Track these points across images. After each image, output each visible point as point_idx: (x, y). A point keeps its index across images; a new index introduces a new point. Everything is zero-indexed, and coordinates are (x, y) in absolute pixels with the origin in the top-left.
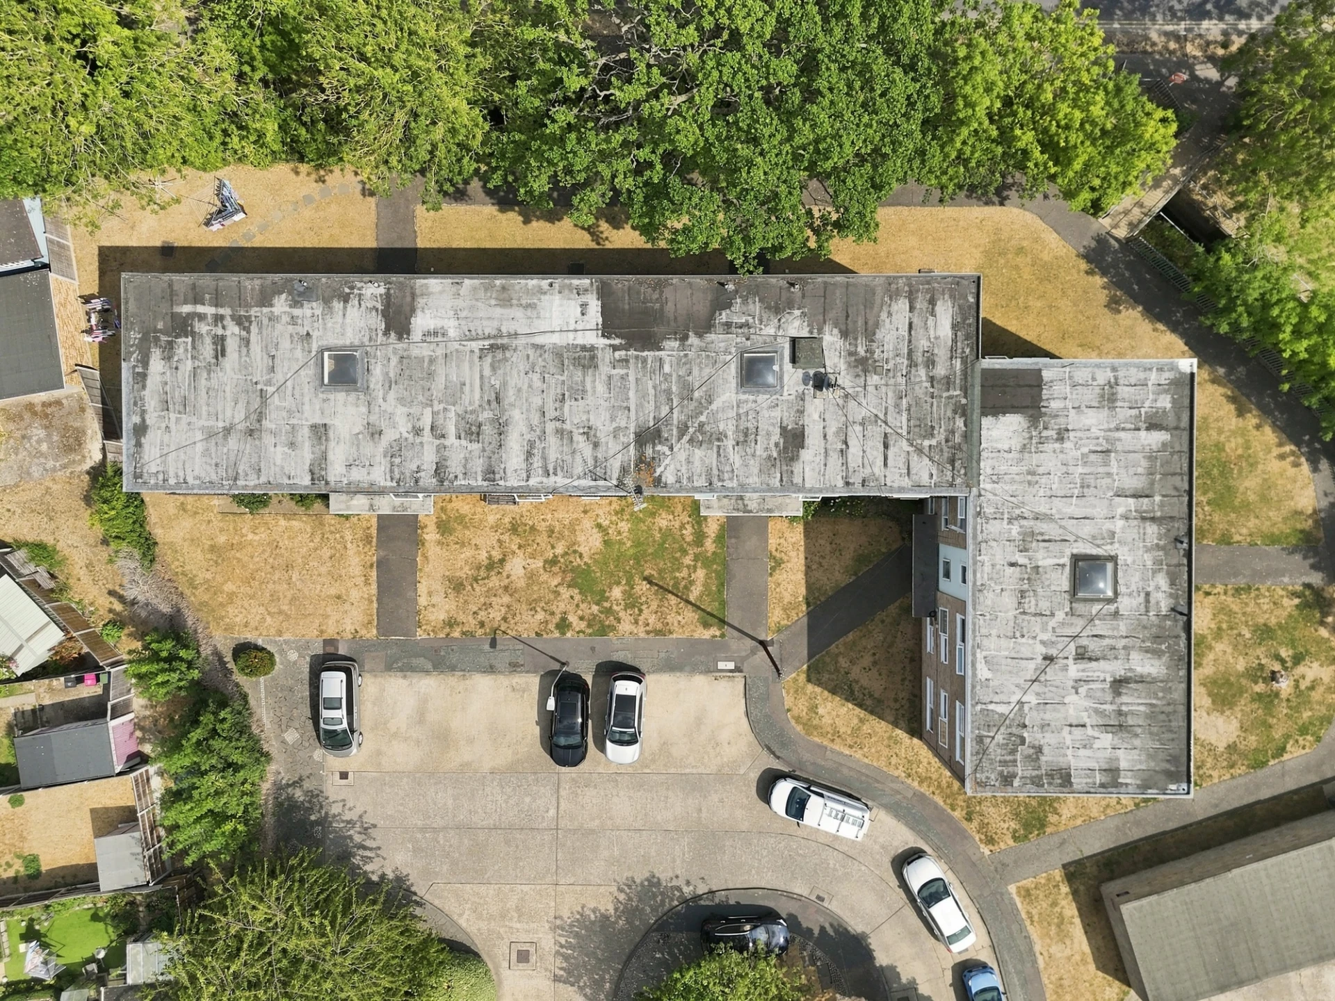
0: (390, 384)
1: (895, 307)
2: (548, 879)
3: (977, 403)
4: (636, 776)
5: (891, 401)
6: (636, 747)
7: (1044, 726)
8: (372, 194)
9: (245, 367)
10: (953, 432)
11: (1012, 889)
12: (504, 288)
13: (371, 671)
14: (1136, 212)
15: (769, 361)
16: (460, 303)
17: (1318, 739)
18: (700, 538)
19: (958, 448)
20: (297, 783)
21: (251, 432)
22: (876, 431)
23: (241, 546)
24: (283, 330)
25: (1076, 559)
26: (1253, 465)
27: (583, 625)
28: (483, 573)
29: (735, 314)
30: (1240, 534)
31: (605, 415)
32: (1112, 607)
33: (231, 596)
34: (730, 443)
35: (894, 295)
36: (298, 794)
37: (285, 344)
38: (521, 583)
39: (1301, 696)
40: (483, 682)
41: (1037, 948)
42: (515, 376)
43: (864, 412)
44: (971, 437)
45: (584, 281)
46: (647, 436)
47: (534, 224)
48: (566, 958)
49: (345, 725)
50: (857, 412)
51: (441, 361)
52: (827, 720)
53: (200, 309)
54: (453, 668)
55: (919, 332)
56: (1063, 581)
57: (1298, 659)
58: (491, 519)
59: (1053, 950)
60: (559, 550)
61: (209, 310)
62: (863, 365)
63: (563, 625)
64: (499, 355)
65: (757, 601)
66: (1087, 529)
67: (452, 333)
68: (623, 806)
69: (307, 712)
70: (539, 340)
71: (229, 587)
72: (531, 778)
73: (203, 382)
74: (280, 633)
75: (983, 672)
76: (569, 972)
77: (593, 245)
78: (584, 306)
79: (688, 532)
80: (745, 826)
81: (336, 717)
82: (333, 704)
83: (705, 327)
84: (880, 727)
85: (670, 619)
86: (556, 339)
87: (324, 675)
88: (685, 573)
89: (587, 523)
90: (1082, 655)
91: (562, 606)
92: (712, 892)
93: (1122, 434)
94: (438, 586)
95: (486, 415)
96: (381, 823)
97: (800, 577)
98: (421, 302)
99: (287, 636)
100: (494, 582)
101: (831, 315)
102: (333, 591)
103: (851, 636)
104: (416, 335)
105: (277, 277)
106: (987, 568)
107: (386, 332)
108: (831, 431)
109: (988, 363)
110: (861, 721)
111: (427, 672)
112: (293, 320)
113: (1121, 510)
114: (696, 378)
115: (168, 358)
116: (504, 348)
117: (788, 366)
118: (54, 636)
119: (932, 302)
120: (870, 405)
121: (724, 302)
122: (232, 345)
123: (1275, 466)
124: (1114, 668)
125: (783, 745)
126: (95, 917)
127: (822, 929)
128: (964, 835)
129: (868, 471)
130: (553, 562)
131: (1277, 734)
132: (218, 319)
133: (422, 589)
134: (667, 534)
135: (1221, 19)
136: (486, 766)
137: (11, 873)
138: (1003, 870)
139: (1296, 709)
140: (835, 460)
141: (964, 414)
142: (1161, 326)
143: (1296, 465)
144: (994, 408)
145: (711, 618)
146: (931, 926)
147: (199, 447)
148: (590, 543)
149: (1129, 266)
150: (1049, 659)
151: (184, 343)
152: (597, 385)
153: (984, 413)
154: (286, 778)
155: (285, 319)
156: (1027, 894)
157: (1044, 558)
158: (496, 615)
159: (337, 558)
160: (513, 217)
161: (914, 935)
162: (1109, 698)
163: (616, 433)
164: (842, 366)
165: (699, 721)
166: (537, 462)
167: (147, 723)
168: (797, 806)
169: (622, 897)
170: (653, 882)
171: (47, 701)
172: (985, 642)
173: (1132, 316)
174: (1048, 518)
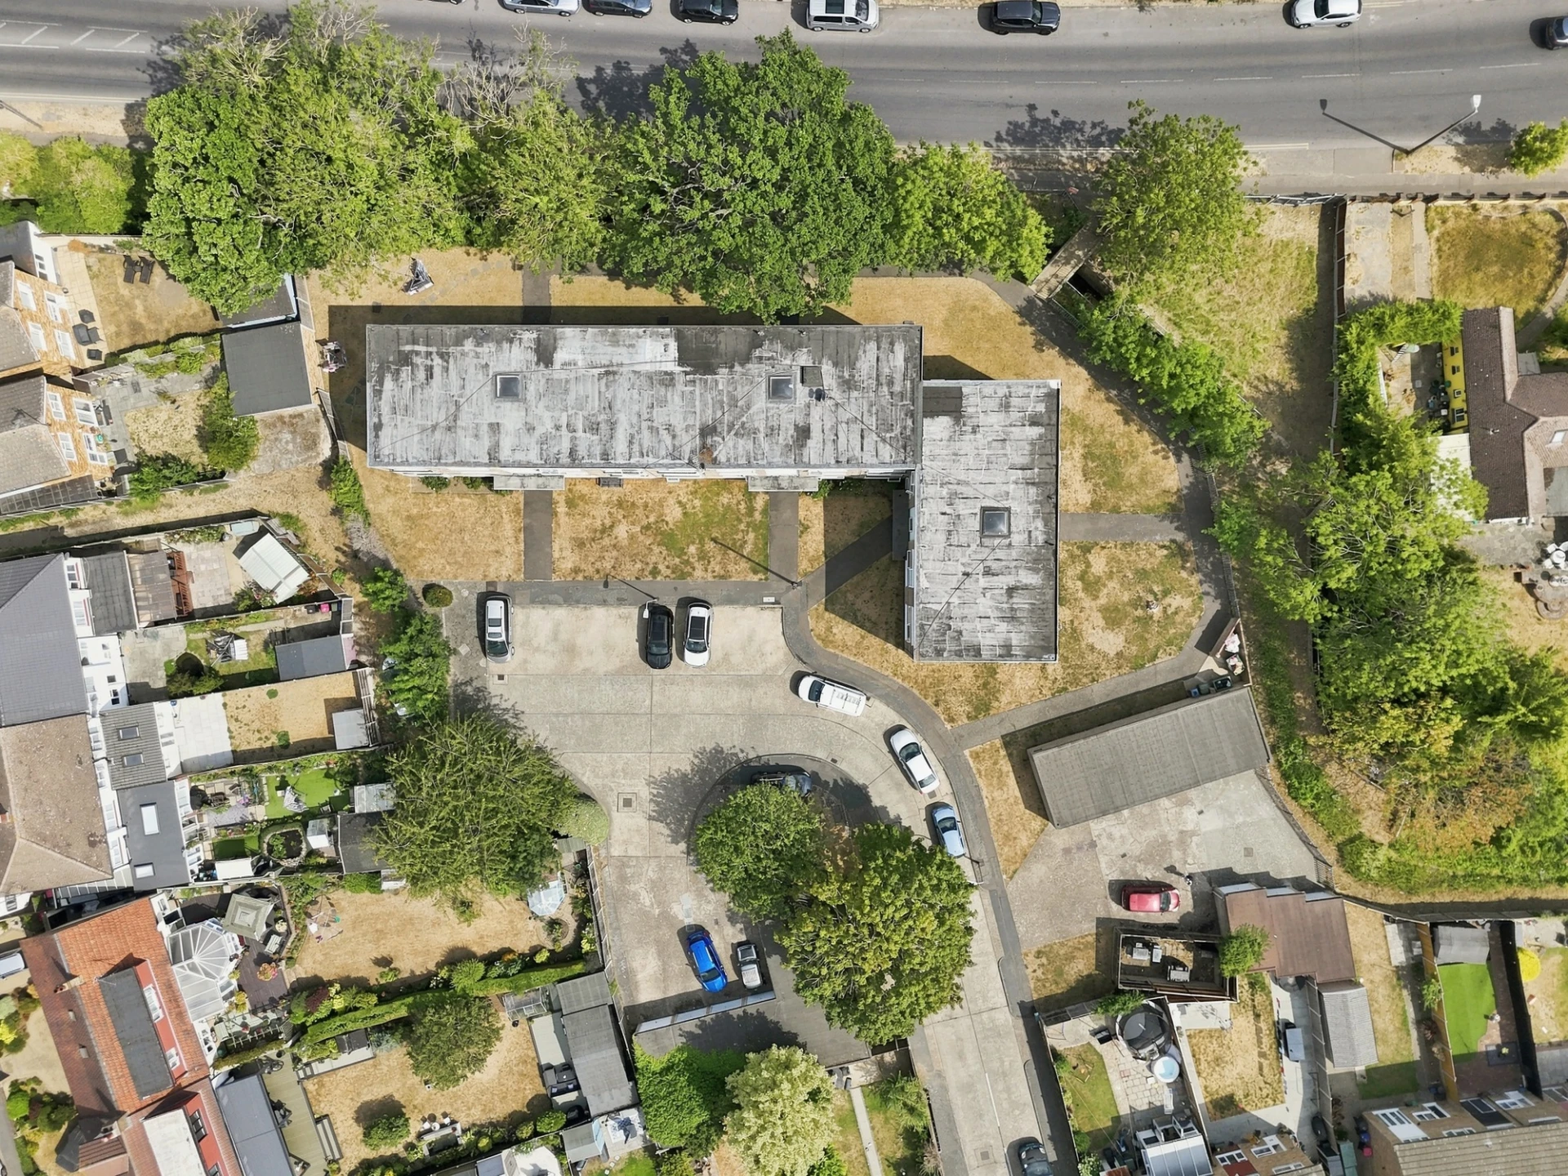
0: (540, 397)
1: (868, 347)
2: (645, 749)
3: (921, 410)
4: (705, 676)
5: (866, 408)
6: (706, 654)
7: (963, 618)
8: (521, 268)
9: (445, 386)
10: (905, 428)
11: (967, 752)
12: (614, 334)
13: (520, 604)
14: (1054, 282)
15: (788, 382)
16: (585, 343)
17: (1181, 649)
18: (751, 511)
19: (907, 438)
20: (469, 682)
21: (449, 429)
22: (856, 428)
23: (428, 517)
24: (470, 361)
25: (984, 509)
26: (1135, 458)
27: (669, 572)
28: (598, 535)
29: (764, 351)
30: (1126, 506)
31: (680, 417)
32: (1007, 541)
33: (422, 551)
34: (761, 436)
35: (868, 339)
36: (470, 690)
37: (472, 370)
38: (625, 543)
39: (1168, 618)
40: (599, 612)
41: (984, 793)
42: (622, 392)
43: (848, 416)
44: (917, 431)
45: (667, 330)
46: (707, 431)
47: (634, 289)
48: (658, 804)
49: (503, 638)
50: (844, 415)
51: (573, 382)
52: (839, 637)
53: (417, 348)
54: (578, 602)
55: (883, 364)
56: (975, 524)
57: (1166, 593)
58: (604, 497)
59: (996, 794)
60: (652, 519)
61: (422, 348)
62: (848, 385)
63: (655, 572)
64: (611, 378)
65: (791, 554)
66: (991, 491)
67: (580, 363)
68: (697, 697)
69: (475, 632)
70: (637, 368)
71: (420, 545)
72: (633, 678)
73: (418, 396)
74: (456, 577)
75: (924, 583)
76: (659, 813)
77: (675, 304)
78: (666, 345)
79: (743, 506)
80: (782, 710)
81: (496, 633)
82: (496, 623)
83: (746, 359)
84: (874, 641)
85: (730, 568)
86: (648, 368)
87: (489, 603)
88: (740, 536)
89: (671, 501)
90: (988, 572)
91: (654, 559)
92: (759, 757)
93: (1013, 429)
94: (566, 544)
95: (602, 418)
96: (527, 711)
97: (820, 538)
98: (560, 343)
99: (461, 579)
100: (606, 541)
101: (827, 351)
102: (493, 548)
103: (855, 579)
104: (557, 365)
105: (466, 327)
106: (927, 516)
107: (537, 364)
108: (827, 427)
109: (926, 383)
110: (863, 637)
111: (560, 605)
112: (477, 355)
113: (1013, 478)
114: (740, 392)
115: (396, 379)
116: (614, 373)
117: (799, 385)
118: (302, 576)
119: (892, 344)
120: (852, 410)
121: (757, 343)
122: (437, 371)
123: (1151, 458)
124: (1007, 581)
125: (809, 654)
126: (328, 776)
127: (835, 781)
128: (935, 716)
129: (851, 454)
130: (647, 527)
131: (1152, 645)
132: (428, 354)
133: (556, 546)
134: (728, 508)
135: (1112, 147)
136: (601, 671)
137: (268, 744)
138: (960, 739)
139: (1165, 628)
140: (830, 446)
141: (912, 416)
142: (1072, 361)
143: (1166, 458)
144: (931, 413)
145: (761, 567)
146: (908, 775)
147: (416, 438)
148: (673, 514)
149: (1049, 318)
150: (967, 574)
151: (406, 371)
152: (675, 398)
153: (925, 416)
154: (461, 678)
155: (472, 354)
156: (976, 756)
157: (963, 508)
158: (608, 565)
159: (496, 524)
160: (619, 285)
161: (898, 786)
162: (1005, 599)
163: (687, 429)
164: (834, 384)
165: (750, 639)
166: (636, 448)
167: (363, 641)
168: (816, 693)
169: (696, 761)
170: (718, 751)
171: (292, 626)
172: (925, 564)
173: (1052, 354)
174: (967, 483)
